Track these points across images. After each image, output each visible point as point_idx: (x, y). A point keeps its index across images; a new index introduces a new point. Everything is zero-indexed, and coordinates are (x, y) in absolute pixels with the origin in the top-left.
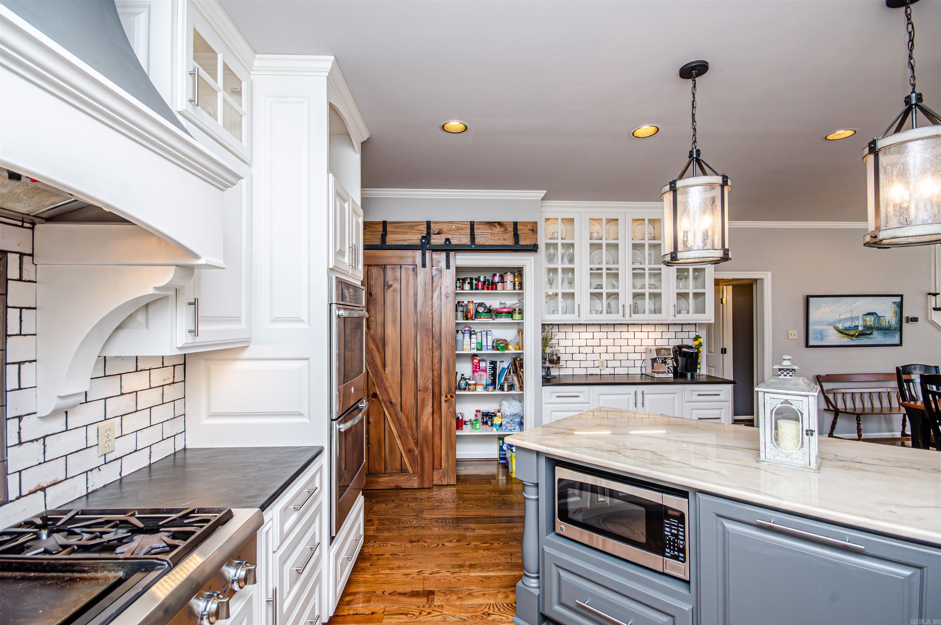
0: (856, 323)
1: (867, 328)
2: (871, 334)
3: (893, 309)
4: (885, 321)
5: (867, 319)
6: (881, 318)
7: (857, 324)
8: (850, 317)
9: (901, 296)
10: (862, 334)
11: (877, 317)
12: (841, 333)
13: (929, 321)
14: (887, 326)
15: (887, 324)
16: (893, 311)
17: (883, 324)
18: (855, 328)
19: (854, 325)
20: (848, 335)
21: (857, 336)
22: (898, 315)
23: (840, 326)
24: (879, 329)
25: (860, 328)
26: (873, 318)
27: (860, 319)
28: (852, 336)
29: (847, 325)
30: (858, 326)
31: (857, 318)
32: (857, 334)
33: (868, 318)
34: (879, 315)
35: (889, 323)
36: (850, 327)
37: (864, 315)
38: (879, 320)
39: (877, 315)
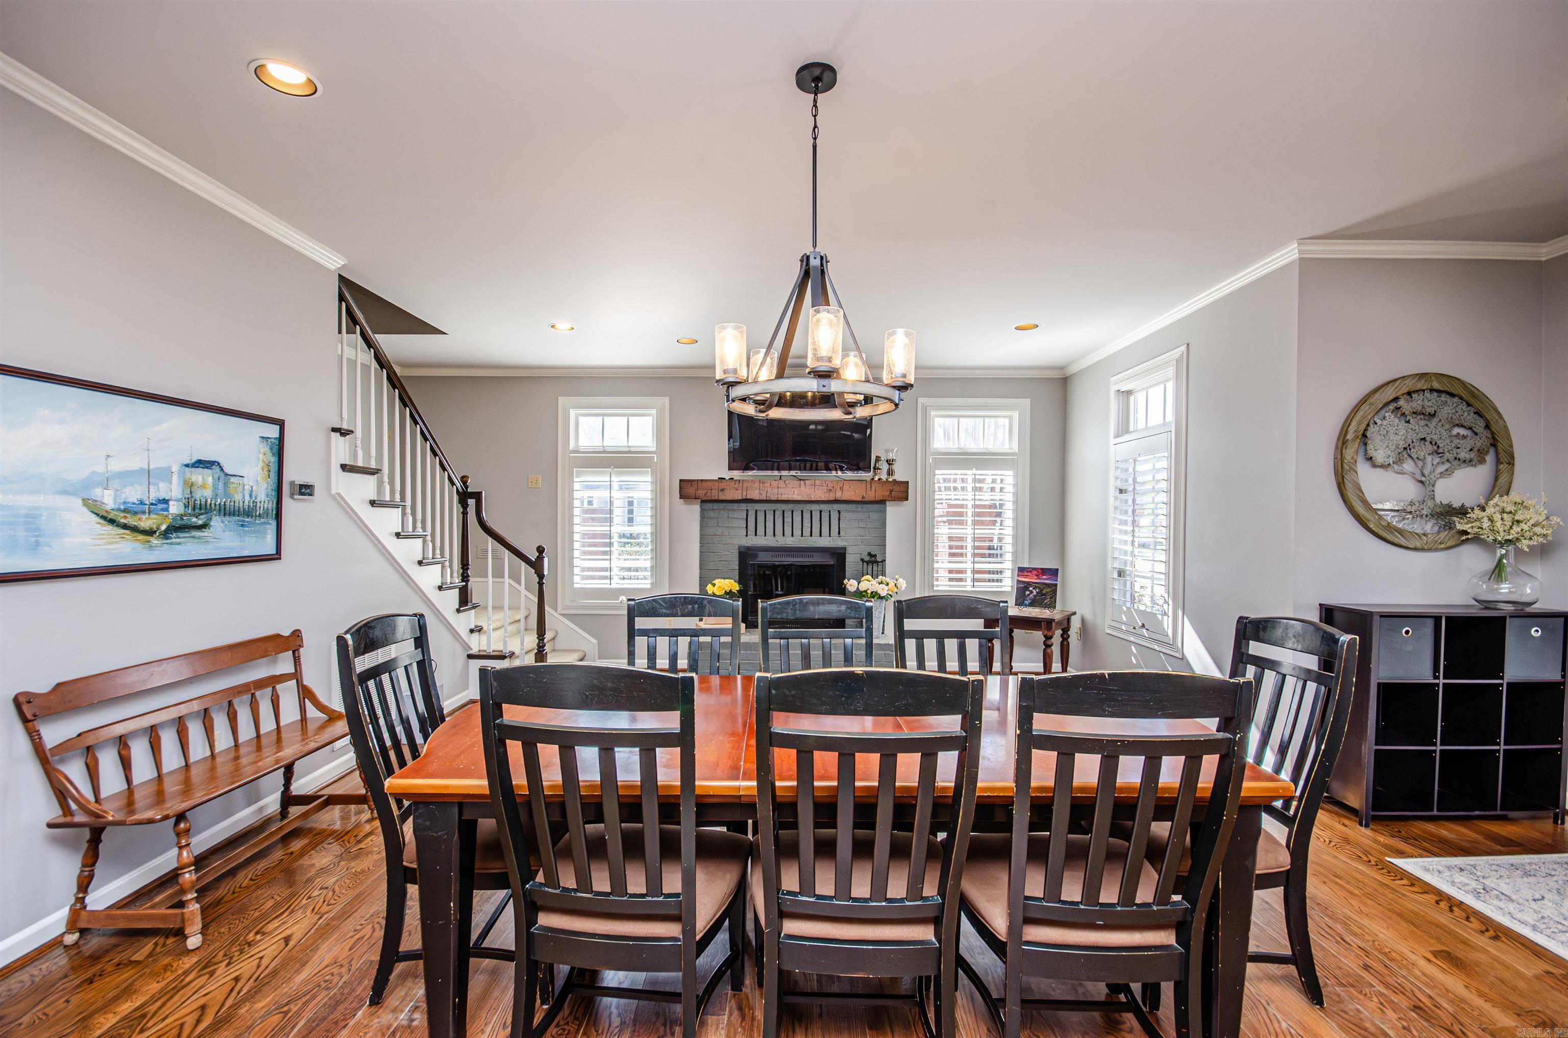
0: (161, 490)
1: (194, 509)
2: (204, 526)
3: (261, 456)
4: (241, 486)
5: (194, 479)
6: (232, 479)
7: (163, 495)
8: (141, 469)
9: (280, 422)
10: (178, 528)
11: (222, 475)
12: (112, 522)
13: (333, 497)
14: (246, 503)
15: (247, 498)
16: (261, 464)
17: (238, 497)
18: (160, 506)
19: (154, 496)
20: (135, 529)
21: (166, 535)
22: (274, 475)
23: (109, 500)
24: (224, 511)
25: (175, 509)
26: (210, 479)
27: (175, 478)
28: (150, 533)
29: (133, 494)
30: (166, 501)
31: (165, 474)
32: (163, 527)
33: (200, 476)
34: (227, 471)
35: (251, 496)
36: (142, 503)
37: (187, 466)
38: (226, 485)
39: (222, 470)
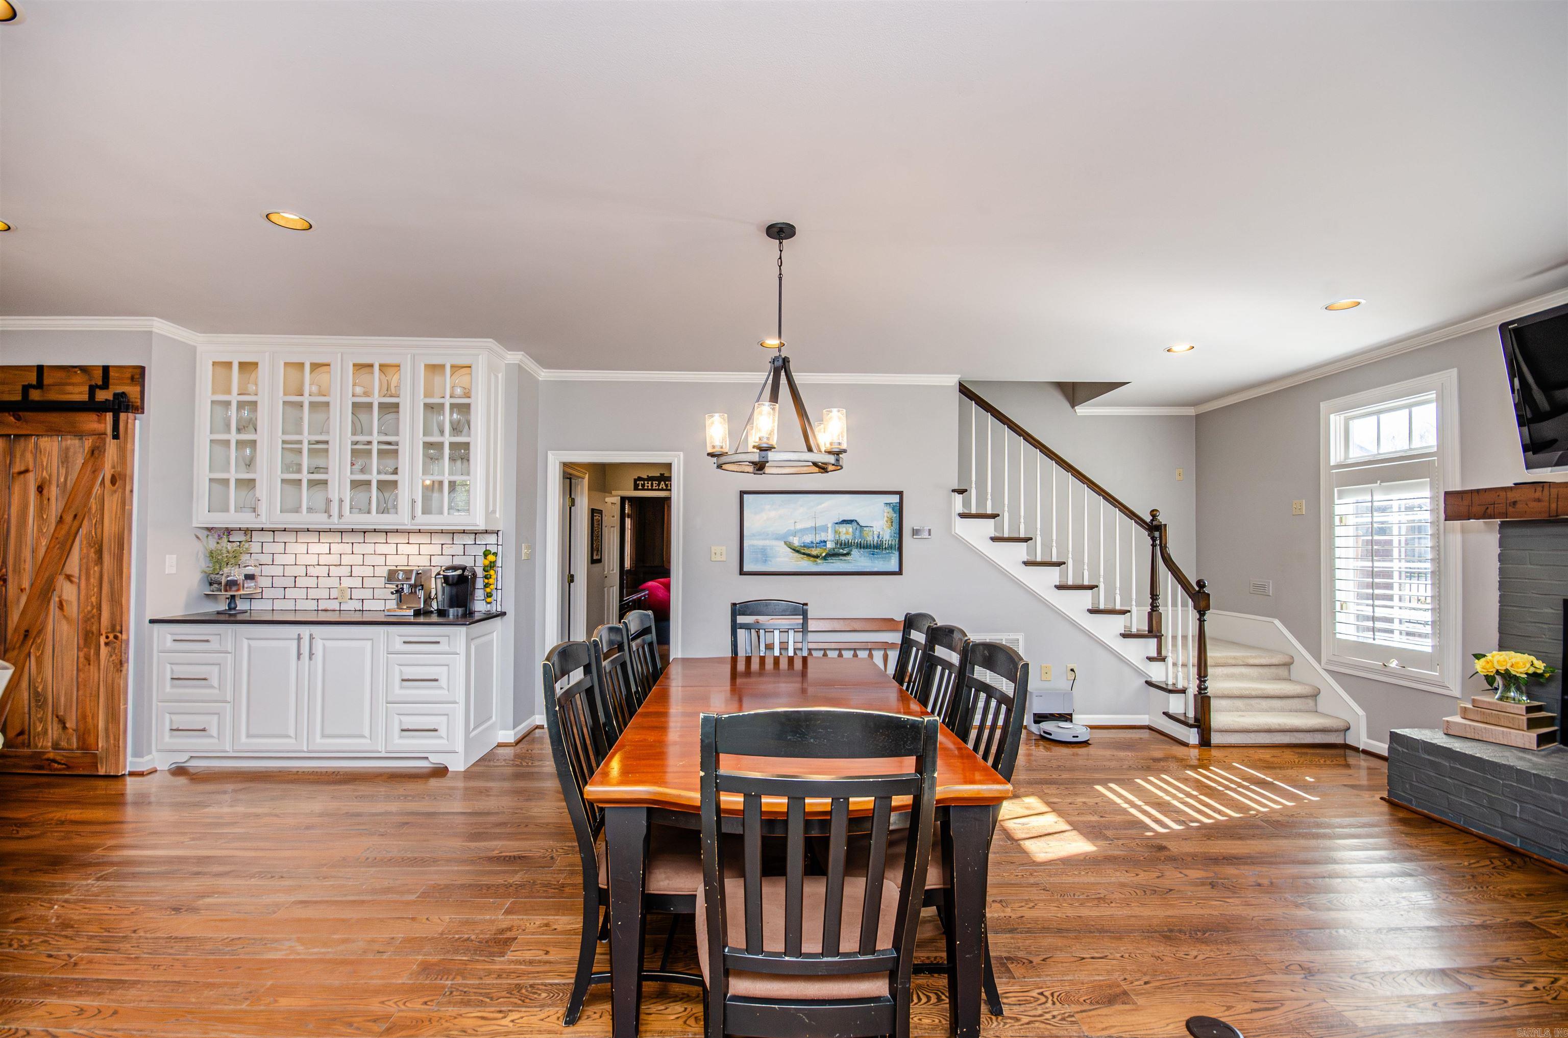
0: (822, 536)
1: (841, 545)
2: (848, 554)
3: (885, 514)
4: (871, 533)
5: (840, 530)
6: (865, 529)
7: (823, 539)
8: (812, 527)
9: (900, 493)
10: (832, 555)
11: (858, 527)
12: (798, 551)
13: (953, 536)
14: (875, 541)
15: (876, 539)
16: (886, 519)
17: (870, 539)
18: (822, 544)
19: (818, 539)
20: (809, 555)
21: (825, 558)
22: (896, 525)
23: (796, 542)
24: (860, 546)
25: (830, 545)
26: (851, 529)
27: (830, 530)
28: (817, 557)
29: (808, 539)
30: (825, 542)
31: (825, 529)
32: (824, 554)
33: (843, 529)
34: (861, 524)
35: (878, 537)
36: (812, 543)
37: (836, 523)
38: (861, 532)
39: (858, 524)
